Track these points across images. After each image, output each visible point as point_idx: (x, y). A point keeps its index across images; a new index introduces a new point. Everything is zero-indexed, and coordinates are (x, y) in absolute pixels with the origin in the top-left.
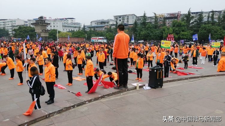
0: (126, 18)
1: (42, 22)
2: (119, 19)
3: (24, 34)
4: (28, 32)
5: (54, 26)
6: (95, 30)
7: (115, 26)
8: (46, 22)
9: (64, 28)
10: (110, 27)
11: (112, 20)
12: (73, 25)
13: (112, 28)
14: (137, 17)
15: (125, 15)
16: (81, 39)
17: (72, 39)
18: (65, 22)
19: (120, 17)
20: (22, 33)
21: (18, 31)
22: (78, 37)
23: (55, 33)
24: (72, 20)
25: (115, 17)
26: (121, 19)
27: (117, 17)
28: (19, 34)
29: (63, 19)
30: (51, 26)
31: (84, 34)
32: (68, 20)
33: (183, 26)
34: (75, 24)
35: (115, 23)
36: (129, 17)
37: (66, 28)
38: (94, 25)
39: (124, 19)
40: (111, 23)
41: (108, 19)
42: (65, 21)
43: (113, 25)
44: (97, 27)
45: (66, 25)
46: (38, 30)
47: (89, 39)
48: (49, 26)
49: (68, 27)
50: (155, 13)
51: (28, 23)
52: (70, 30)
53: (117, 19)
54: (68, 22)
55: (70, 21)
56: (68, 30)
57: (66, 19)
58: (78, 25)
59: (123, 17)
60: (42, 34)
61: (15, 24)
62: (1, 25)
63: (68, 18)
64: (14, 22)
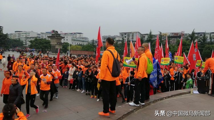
0: (131, 35)
1: (58, 35)
2: (124, 36)
3: (40, 45)
4: (43, 44)
7: (121, 42)
8: (61, 36)
9: (73, 41)
10: (117, 43)
11: (118, 36)
12: (81, 39)
13: (118, 44)
14: (141, 34)
15: (131, 33)
16: (91, 52)
17: (83, 52)
18: (74, 36)
19: (126, 34)
20: (37, 44)
21: (34, 43)
22: (88, 50)
23: (66, 46)
24: (80, 34)
25: (120, 33)
26: (126, 35)
27: (122, 34)
28: (35, 46)
29: (72, 33)
30: (64, 40)
31: (93, 48)
32: (76, 35)
33: (188, 45)
34: (83, 38)
35: (121, 39)
36: (134, 34)
37: (75, 41)
39: (129, 36)
40: (117, 39)
41: (115, 36)
42: (74, 35)
43: (119, 41)
46: (53, 42)
48: (63, 40)
49: (77, 40)
50: (160, 32)
51: (41, 36)
52: (79, 44)
53: (122, 35)
55: (78, 35)
56: (76, 44)
57: (75, 33)
58: (86, 39)
59: (128, 34)
60: (56, 46)
61: (29, 36)
62: (16, 36)
63: (76, 33)
64: (28, 34)
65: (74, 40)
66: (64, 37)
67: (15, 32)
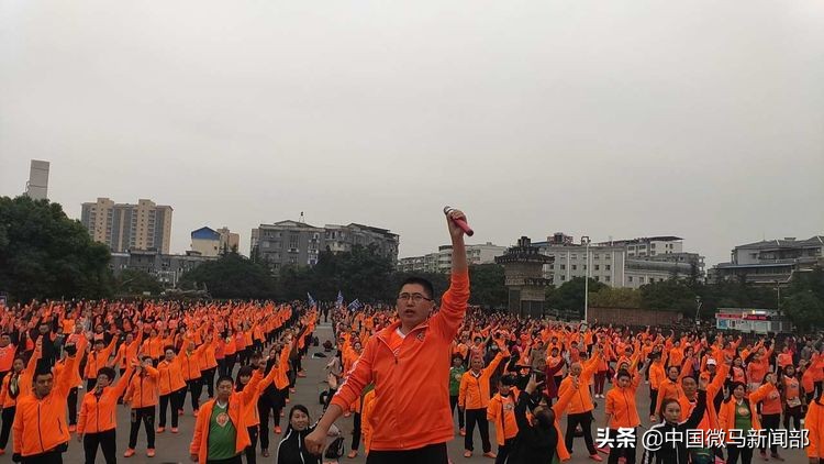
1: (528, 251)
5: (597, 268)
6: (748, 280)
8: (540, 252)
9: (632, 272)
12: (669, 263)
18: (645, 250)
22: (665, 307)
24: (668, 243)
29: (638, 241)
31: (689, 296)
32: (654, 245)
34: (677, 257)
37: (642, 272)
38: (745, 260)
42: (644, 247)
44: (757, 270)
45: (643, 262)
47: (708, 316)
49: (649, 268)
52: (656, 281)
54: (653, 252)
55: (660, 248)
56: (646, 282)
57: (647, 240)
60: (523, 291)
62: (442, 262)
63: (654, 239)
64: (475, 255)
65: (639, 267)
66: (553, 259)
67: (441, 248)
